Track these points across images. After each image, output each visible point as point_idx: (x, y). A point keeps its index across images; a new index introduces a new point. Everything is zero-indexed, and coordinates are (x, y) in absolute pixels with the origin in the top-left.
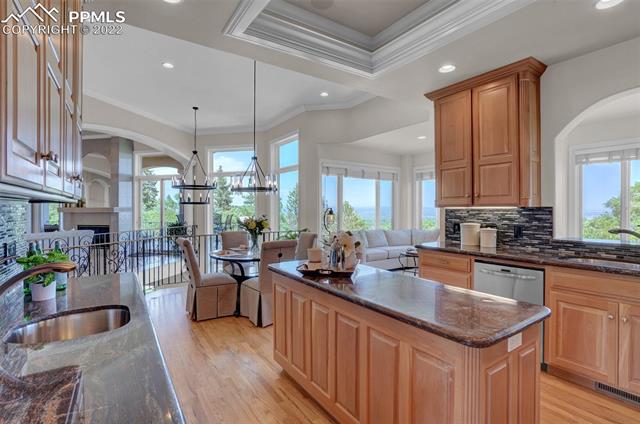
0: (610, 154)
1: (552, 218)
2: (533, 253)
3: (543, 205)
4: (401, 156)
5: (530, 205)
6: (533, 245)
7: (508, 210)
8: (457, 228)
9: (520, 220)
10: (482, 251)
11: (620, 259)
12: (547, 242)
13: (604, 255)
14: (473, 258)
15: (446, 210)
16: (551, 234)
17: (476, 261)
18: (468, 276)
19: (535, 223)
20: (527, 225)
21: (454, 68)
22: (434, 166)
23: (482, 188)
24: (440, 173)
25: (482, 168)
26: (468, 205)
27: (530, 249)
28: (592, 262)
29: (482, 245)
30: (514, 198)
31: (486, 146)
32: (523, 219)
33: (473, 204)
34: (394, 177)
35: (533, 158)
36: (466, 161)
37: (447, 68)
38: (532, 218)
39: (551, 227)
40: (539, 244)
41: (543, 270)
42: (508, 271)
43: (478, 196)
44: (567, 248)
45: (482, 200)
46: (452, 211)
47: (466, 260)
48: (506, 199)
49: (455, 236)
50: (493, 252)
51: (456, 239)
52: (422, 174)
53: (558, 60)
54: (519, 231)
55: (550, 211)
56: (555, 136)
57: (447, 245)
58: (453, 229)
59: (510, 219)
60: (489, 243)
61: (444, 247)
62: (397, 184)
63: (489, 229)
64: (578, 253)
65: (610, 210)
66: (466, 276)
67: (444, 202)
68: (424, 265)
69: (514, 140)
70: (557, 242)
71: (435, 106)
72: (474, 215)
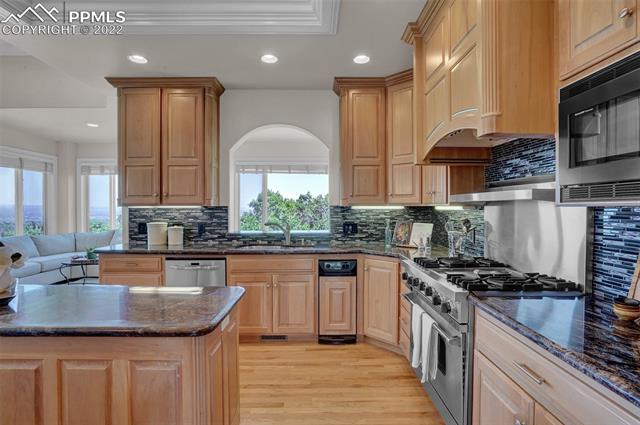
0: (257, 167)
1: (227, 216)
2: (213, 246)
3: (221, 205)
4: (57, 142)
5: (213, 205)
6: (213, 239)
7: (193, 209)
8: (143, 228)
9: (203, 218)
10: (170, 248)
11: (269, 244)
12: (223, 236)
13: (260, 242)
14: (164, 257)
15: (130, 210)
16: (227, 228)
17: (167, 259)
18: (160, 275)
19: (215, 220)
20: (209, 222)
21: (146, 61)
22: (116, 160)
23: (170, 187)
24: (124, 169)
25: (171, 168)
26: (156, 204)
27: (211, 243)
28: (254, 248)
29: (170, 243)
30: (199, 198)
31: (175, 148)
32: (205, 217)
33: (161, 203)
34: (46, 167)
35: (214, 165)
36: (155, 160)
37: (138, 59)
38: (212, 216)
39: (227, 223)
40: (219, 237)
41: (225, 259)
42: (198, 264)
43: (167, 195)
44: (238, 239)
45: (170, 199)
46: (136, 210)
47: (157, 259)
48: (193, 199)
49: (141, 236)
50: (181, 248)
51: (141, 239)
52: (89, 167)
53: (234, 87)
54: (202, 228)
55: (225, 209)
56: (230, 148)
57: (131, 247)
58: (138, 229)
59: (195, 218)
60: (176, 241)
61: (127, 249)
62: (52, 177)
63: (176, 227)
64: (245, 242)
65: (252, 209)
66: (156, 276)
67: (127, 201)
68: (107, 271)
69: (200, 146)
70: (231, 235)
71: (119, 95)
72: (161, 214)
